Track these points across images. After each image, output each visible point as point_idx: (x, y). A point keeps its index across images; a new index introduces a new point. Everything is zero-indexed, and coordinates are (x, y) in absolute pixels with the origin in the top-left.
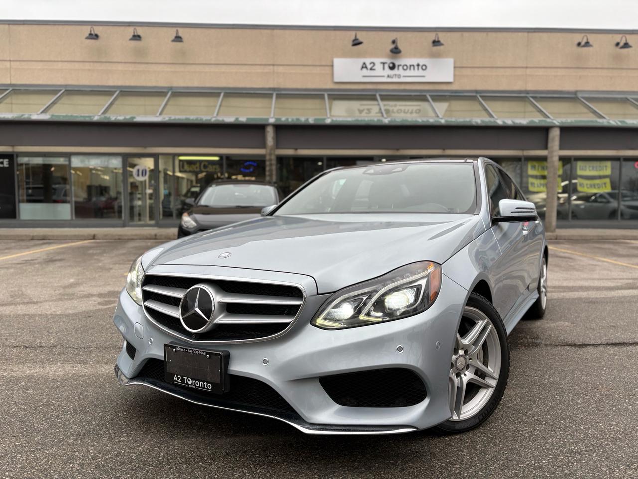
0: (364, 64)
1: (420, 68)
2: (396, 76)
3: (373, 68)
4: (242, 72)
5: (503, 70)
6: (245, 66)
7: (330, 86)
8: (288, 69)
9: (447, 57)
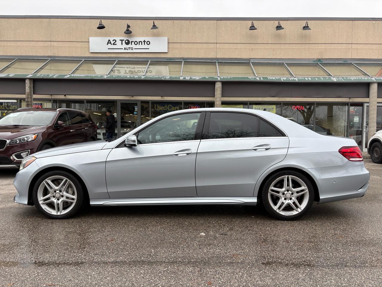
0: (109, 40)
1: (146, 43)
2: (130, 48)
3: (115, 43)
4: (30, 46)
5: (201, 44)
6: (33, 42)
7: (87, 55)
8: (60, 44)
9: (164, 36)
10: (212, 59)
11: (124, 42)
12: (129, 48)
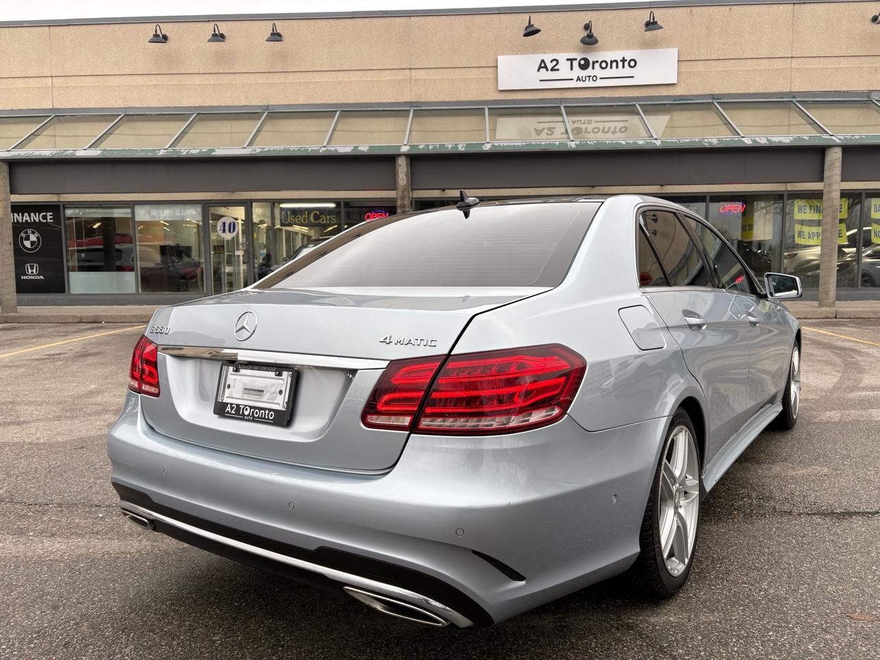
0: (543, 61)
1: (626, 63)
2: (591, 78)
3: (555, 68)
4: (366, 81)
5: (754, 62)
6: (370, 72)
7: (493, 96)
8: (432, 75)
9: (668, 46)
10: (781, 95)
11: (575, 64)
12: (587, 78)
